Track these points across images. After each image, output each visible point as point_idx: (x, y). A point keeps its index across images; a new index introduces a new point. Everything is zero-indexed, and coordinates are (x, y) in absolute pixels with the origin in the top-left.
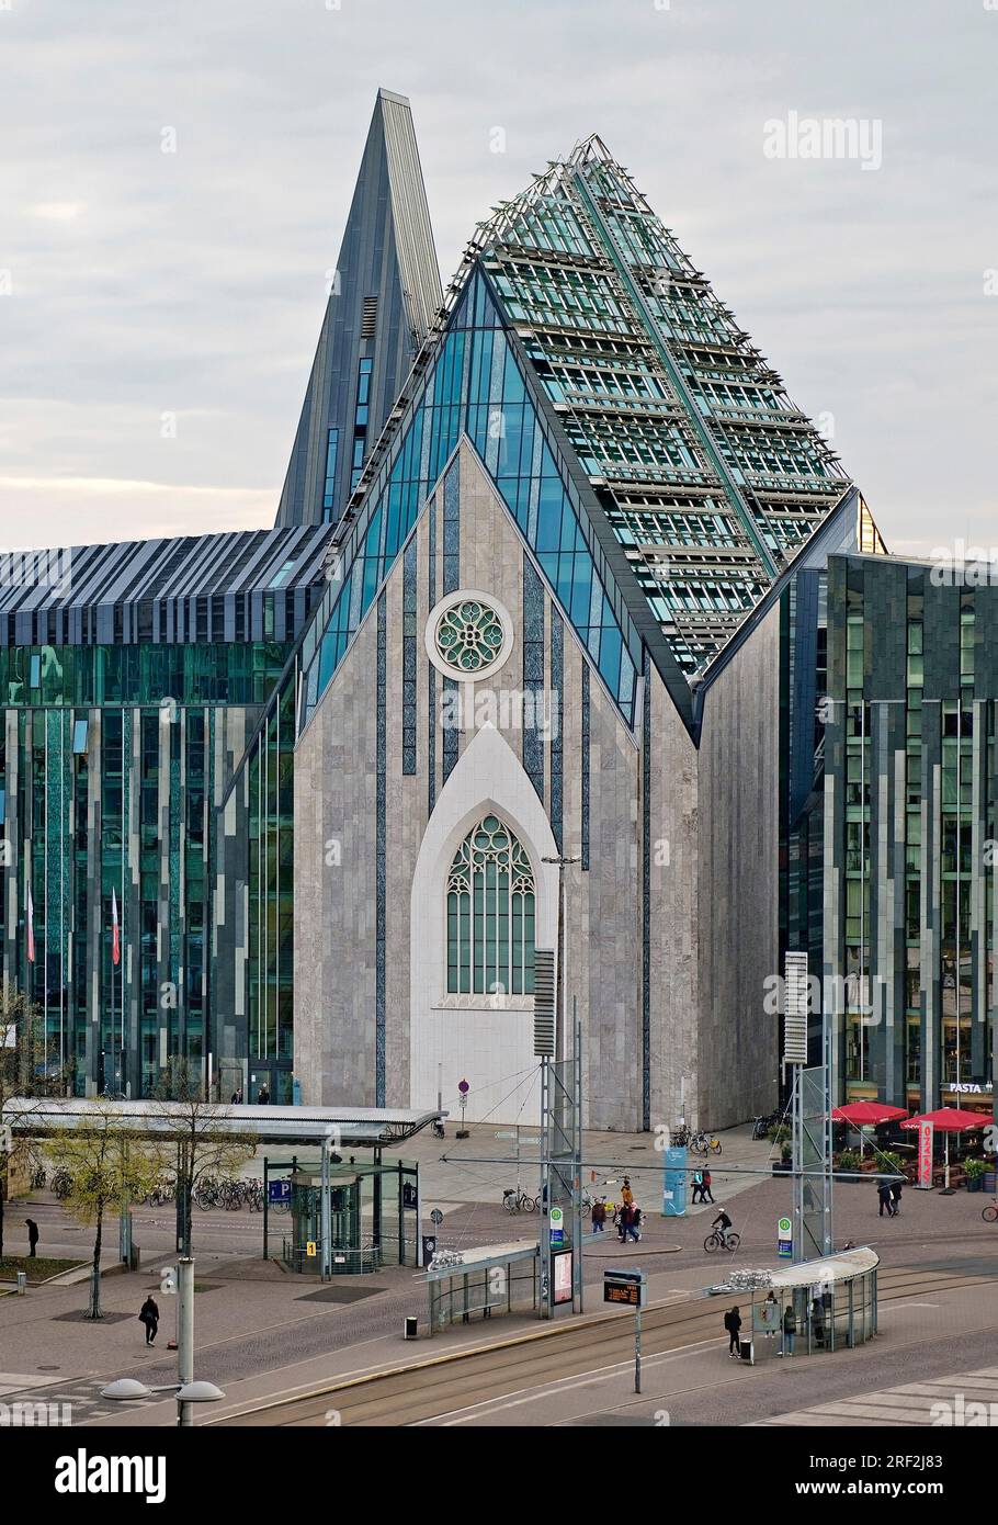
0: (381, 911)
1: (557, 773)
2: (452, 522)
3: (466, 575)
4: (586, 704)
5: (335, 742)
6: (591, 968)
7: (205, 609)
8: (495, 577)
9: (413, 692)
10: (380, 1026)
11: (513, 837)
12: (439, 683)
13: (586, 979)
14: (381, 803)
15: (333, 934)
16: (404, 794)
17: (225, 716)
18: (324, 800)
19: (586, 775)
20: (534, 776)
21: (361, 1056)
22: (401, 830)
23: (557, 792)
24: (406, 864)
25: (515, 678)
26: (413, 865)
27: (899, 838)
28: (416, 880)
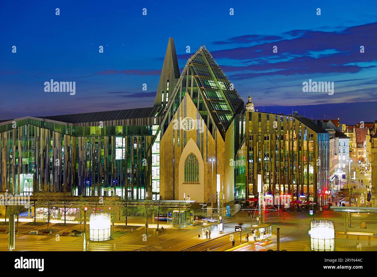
0: (174, 169)
1: (202, 146)
2: (185, 106)
3: (188, 114)
4: (207, 135)
5: (166, 141)
6: (208, 177)
7: (144, 120)
8: (192, 115)
9: (179, 133)
10: (174, 187)
11: (195, 156)
12: (183, 132)
13: (207, 179)
14: (174, 151)
15: (166, 172)
16: (177, 150)
17: (148, 137)
18: (164, 151)
19: (207, 146)
20: (199, 147)
21: (171, 192)
22: (177, 156)
23: (202, 149)
24: (178, 161)
25: (195, 131)
27: (257, 156)
28: (179, 163)
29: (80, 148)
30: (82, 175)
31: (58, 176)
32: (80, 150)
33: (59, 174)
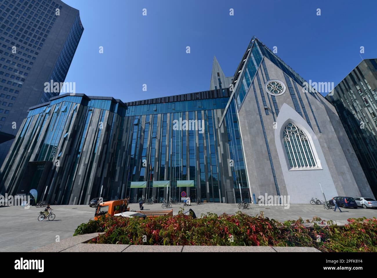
0: (267, 146)
1: (305, 112)
2: (265, 69)
3: (271, 78)
4: (307, 98)
5: (248, 110)
8: (278, 77)
9: (264, 99)
11: (297, 127)
12: (270, 97)
14: (262, 121)
15: (256, 153)
16: (267, 119)
18: (247, 122)
19: (312, 112)
20: (300, 113)
22: (268, 127)
23: (306, 115)
24: (272, 134)
25: (288, 94)
26: (274, 135)
28: (275, 138)
29: (125, 130)
30: (122, 166)
31: (84, 164)
32: (124, 132)
33: (87, 162)
